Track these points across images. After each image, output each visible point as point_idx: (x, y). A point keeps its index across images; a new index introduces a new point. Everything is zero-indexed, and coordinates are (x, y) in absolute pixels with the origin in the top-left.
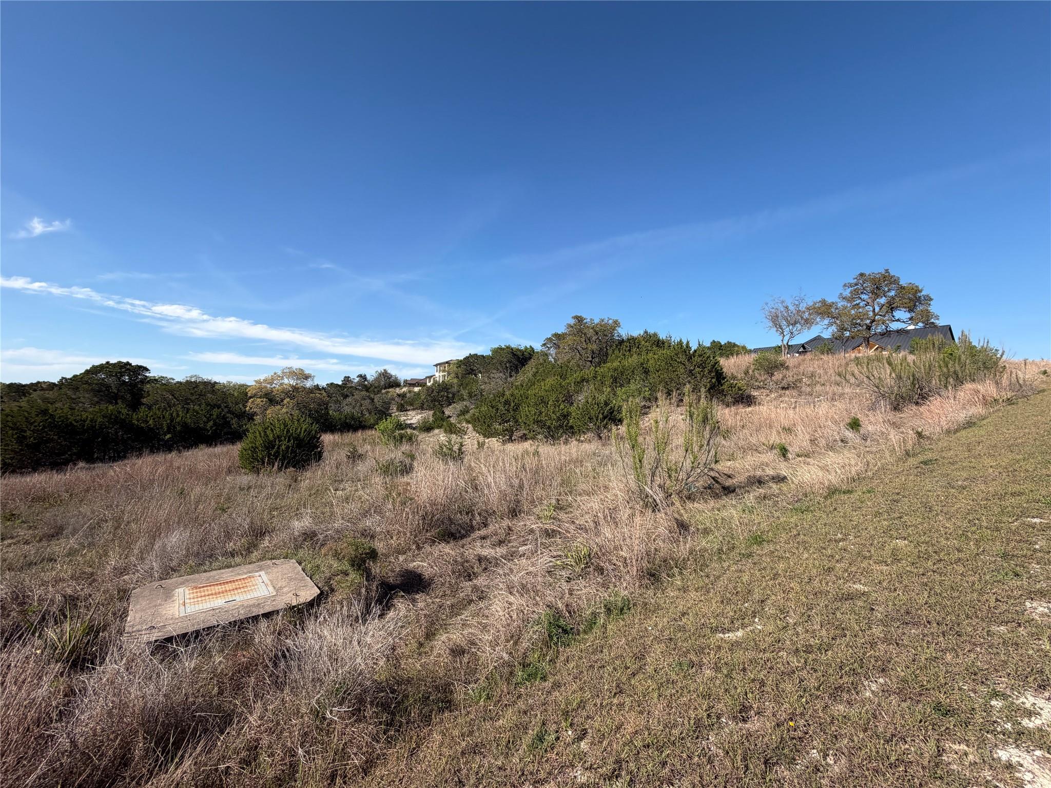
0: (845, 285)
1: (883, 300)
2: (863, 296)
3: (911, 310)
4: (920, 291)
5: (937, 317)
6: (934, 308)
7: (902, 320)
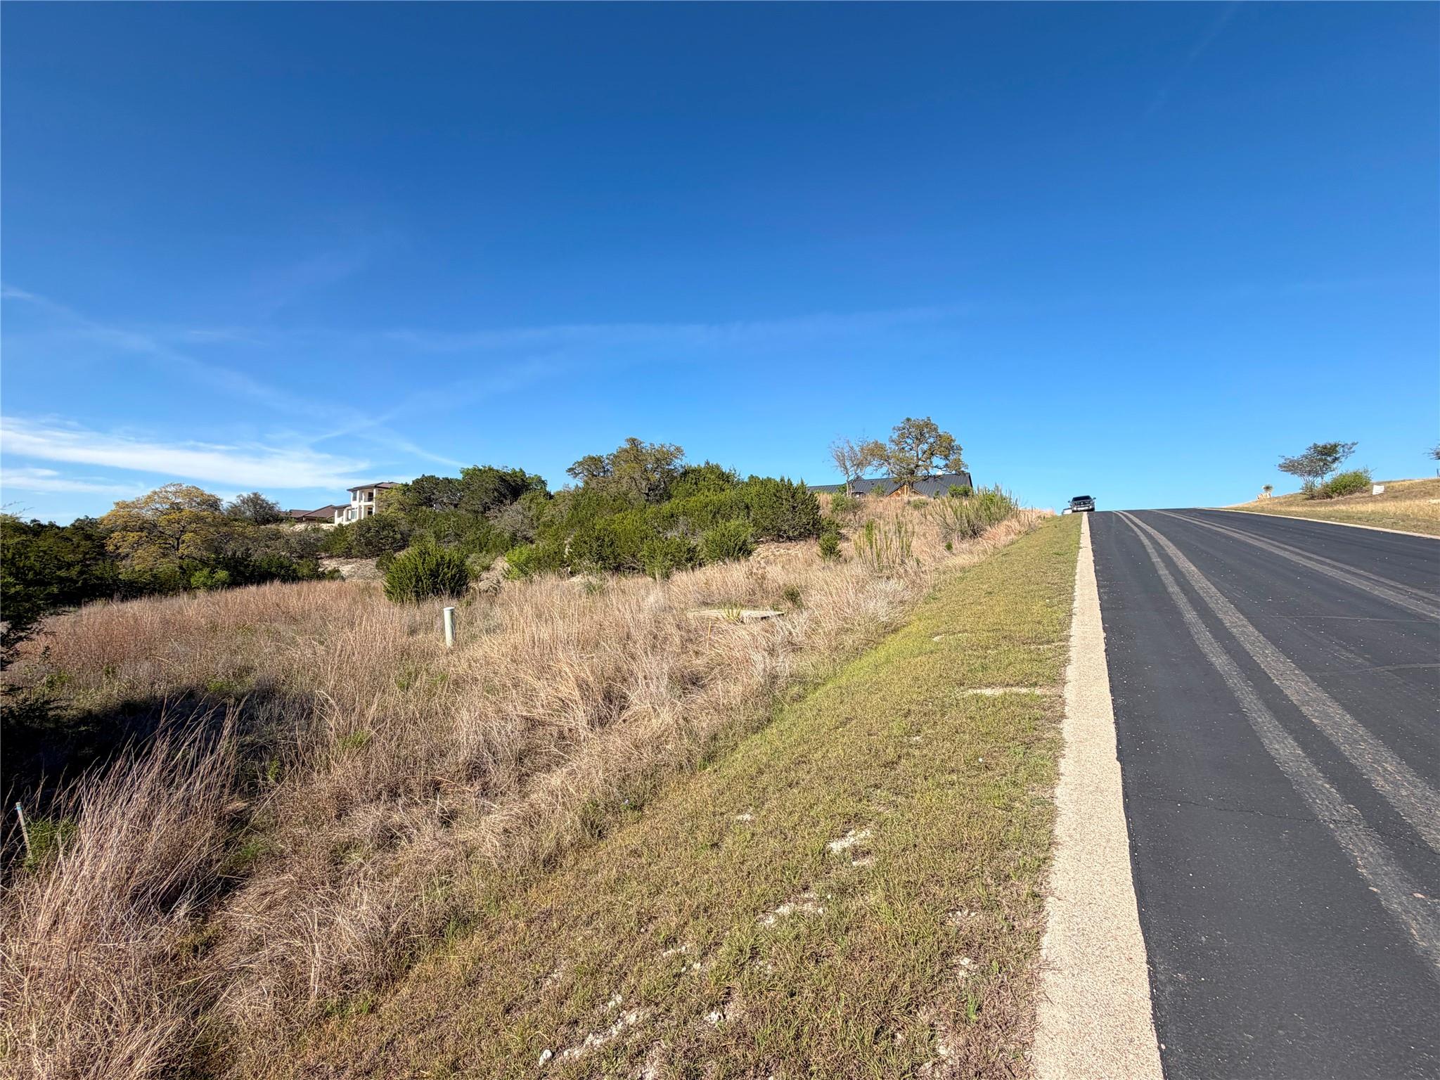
0: (894, 429)
1: (925, 447)
2: (909, 441)
3: (946, 457)
4: (954, 441)
5: (966, 467)
6: (964, 458)
7: (938, 466)
